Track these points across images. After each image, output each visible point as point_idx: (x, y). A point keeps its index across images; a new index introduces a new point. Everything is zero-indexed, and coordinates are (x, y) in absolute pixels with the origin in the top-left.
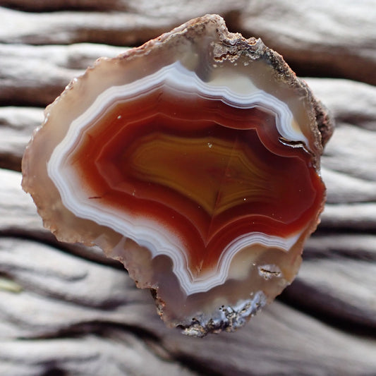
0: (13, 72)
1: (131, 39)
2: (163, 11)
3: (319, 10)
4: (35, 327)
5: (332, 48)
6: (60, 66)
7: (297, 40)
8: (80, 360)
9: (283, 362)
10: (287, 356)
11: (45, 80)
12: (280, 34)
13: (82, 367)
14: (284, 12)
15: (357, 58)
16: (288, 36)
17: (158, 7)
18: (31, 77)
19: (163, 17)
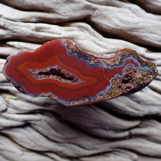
0: (18, 31)
1: (55, 22)
2: (66, 14)
3: (115, 18)
4: (22, 110)
5: (118, 30)
6: (33, 30)
7: (108, 26)
8: (35, 120)
9: (96, 124)
10: (98, 122)
11: (28, 34)
12: (103, 24)
13: (36, 123)
14: (105, 17)
15: (126, 33)
16: (105, 25)
17: (65, 13)
18: (23, 33)
19: (66, 16)
